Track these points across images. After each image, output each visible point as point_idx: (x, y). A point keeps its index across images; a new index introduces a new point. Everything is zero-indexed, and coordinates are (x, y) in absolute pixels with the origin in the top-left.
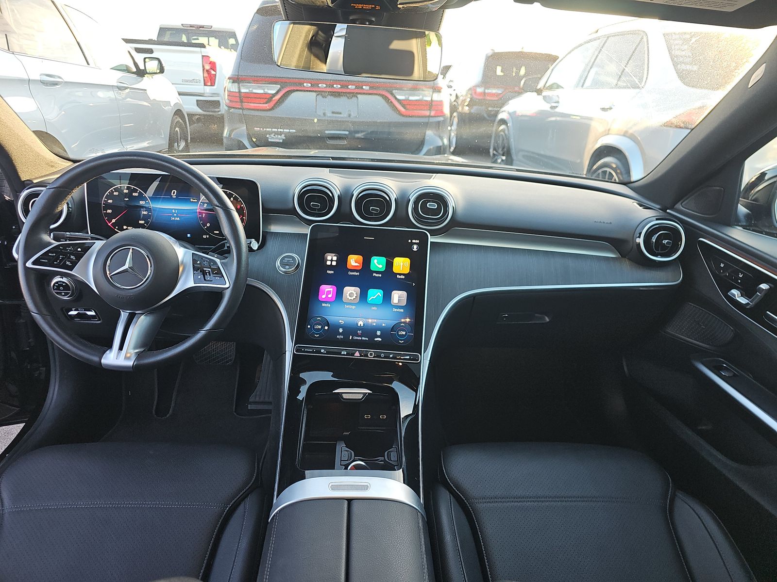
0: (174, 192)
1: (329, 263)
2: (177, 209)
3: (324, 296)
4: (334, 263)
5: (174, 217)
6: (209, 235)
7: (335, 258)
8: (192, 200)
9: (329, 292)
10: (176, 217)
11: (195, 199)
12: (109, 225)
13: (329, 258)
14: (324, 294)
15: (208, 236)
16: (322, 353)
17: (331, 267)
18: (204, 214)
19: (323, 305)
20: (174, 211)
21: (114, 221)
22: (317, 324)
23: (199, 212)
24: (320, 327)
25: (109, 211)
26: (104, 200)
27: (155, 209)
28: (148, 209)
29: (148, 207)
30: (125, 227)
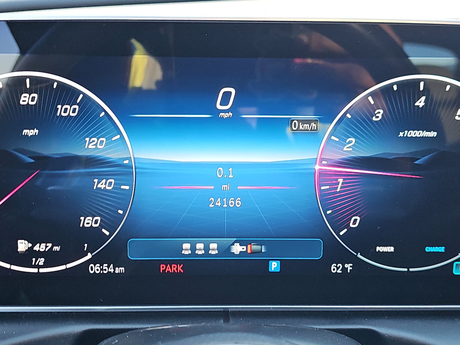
20: (220, 173)
29: (121, 163)
30: (23, 246)
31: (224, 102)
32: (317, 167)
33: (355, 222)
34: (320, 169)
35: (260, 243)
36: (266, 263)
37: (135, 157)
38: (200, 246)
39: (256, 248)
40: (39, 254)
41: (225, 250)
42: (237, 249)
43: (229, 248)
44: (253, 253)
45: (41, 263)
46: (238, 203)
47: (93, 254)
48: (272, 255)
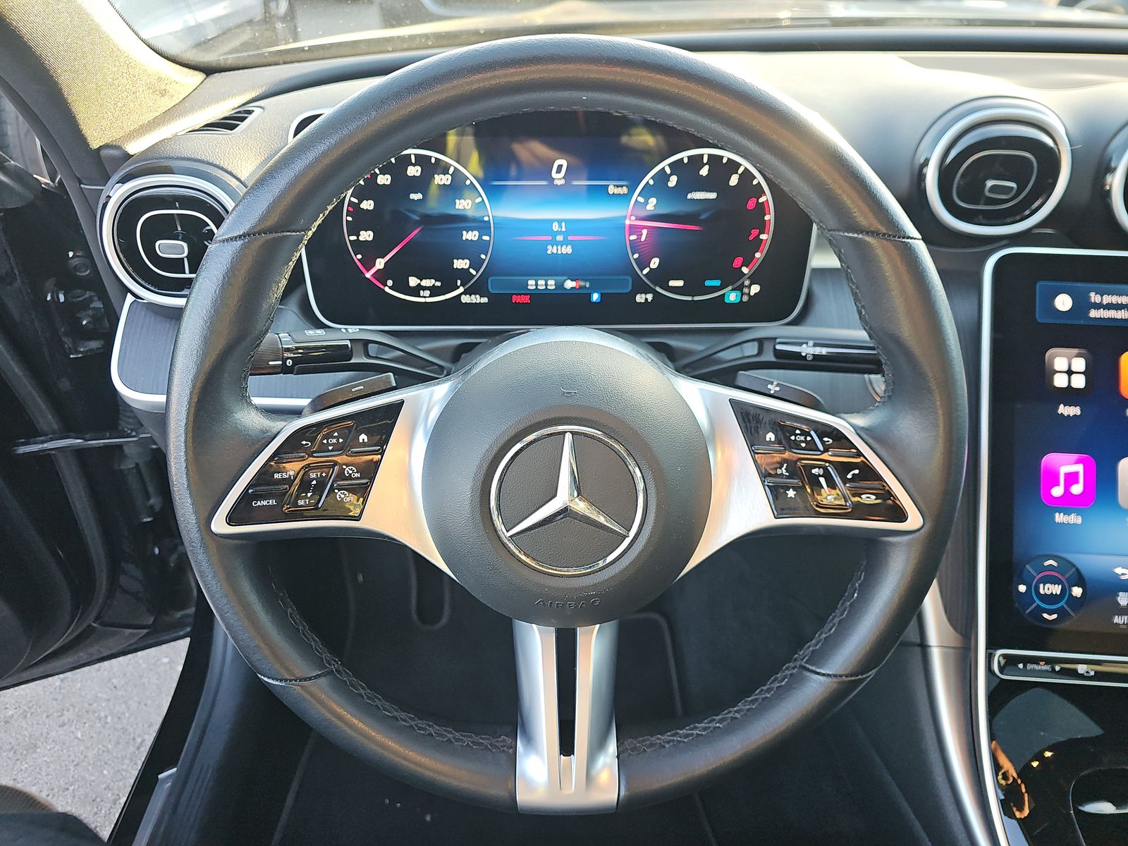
0: (560, 167)
1: (1060, 381)
2: (566, 221)
3: (1057, 491)
4: (1079, 382)
5: (558, 244)
6: (656, 293)
7: (1079, 364)
8: (612, 190)
9: (1072, 478)
10: (562, 244)
11: (622, 186)
12: (368, 275)
13: (1060, 363)
14: (1057, 484)
15: (650, 297)
16: (1082, 677)
17: (1069, 395)
18: (645, 232)
19: (1060, 518)
20: (555, 227)
21: (380, 264)
22: (1046, 580)
23: (631, 226)
24: (1056, 589)
25: (366, 236)
26: (350, 203)
27: (501, 224)
28: (483, 226)
29: (481, 219)
30: (413, 282)
31: (559, 171)
32: (627, 222)
33: (655, 263)
34: (630, 225)
35: (585, 280)
36: (589, 295)
37: (494, 215)
38: (542, 282)
39: (582, 284)
40: (425, 288)
41: (560, 286)
42: (569, 284)
43: (563, 285)
44: (581, 288)
45: (428, 295)
46: (568, 250)
47: (466, 287)
48: (594, 288)
